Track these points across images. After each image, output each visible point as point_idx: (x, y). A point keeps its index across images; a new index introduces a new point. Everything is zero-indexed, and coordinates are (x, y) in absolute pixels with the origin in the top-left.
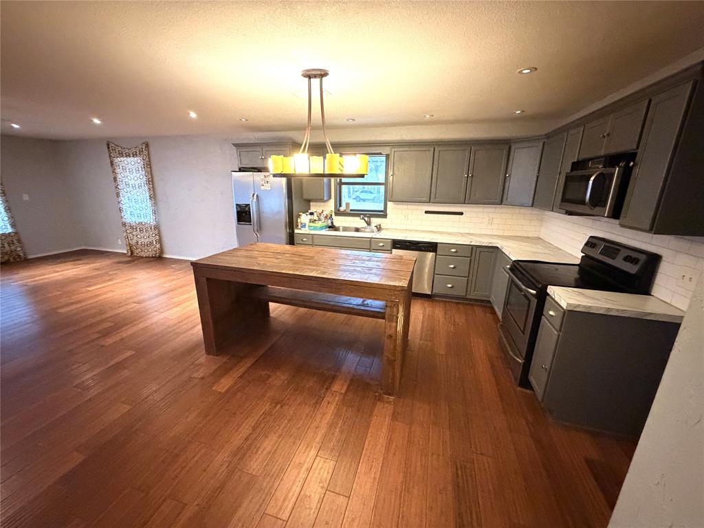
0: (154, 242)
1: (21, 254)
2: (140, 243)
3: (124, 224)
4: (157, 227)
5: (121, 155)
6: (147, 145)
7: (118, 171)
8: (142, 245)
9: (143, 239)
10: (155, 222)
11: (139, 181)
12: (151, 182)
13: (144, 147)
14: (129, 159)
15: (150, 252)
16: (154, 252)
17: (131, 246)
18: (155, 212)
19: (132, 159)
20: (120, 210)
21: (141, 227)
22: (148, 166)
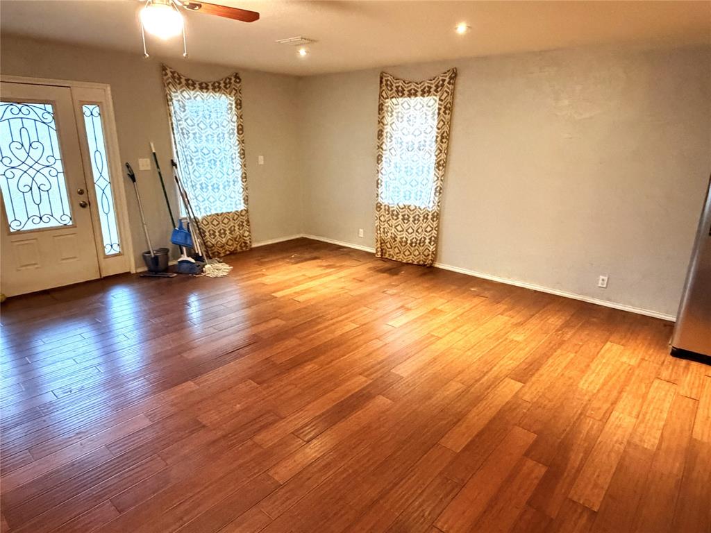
0: (427, 241)
1: (248, 242)
2: (398, 239)
3: (379, 207)
4: (437, 216)
5: (400, 92)
6: (454, 75)
7: (388, 120)
8: (401, 242)
9: (407, 232)
10: (436, 208)
11: (422, 138)
12: (445, 137)
13: (447, 80)
14: (413, 100)
15: (414, 257)
16: (422, 257)
17: (383, 242)
18: (440, 191)
19: (419, 98)
20: (378, 184)
21: (406, 215)
22: (447, 109)
